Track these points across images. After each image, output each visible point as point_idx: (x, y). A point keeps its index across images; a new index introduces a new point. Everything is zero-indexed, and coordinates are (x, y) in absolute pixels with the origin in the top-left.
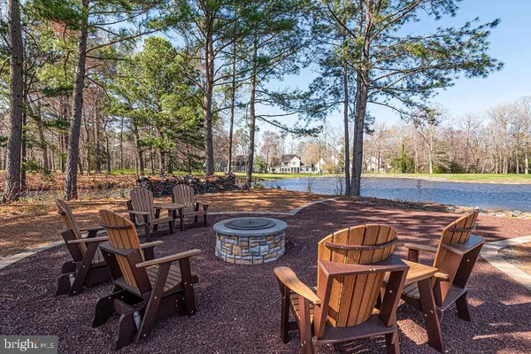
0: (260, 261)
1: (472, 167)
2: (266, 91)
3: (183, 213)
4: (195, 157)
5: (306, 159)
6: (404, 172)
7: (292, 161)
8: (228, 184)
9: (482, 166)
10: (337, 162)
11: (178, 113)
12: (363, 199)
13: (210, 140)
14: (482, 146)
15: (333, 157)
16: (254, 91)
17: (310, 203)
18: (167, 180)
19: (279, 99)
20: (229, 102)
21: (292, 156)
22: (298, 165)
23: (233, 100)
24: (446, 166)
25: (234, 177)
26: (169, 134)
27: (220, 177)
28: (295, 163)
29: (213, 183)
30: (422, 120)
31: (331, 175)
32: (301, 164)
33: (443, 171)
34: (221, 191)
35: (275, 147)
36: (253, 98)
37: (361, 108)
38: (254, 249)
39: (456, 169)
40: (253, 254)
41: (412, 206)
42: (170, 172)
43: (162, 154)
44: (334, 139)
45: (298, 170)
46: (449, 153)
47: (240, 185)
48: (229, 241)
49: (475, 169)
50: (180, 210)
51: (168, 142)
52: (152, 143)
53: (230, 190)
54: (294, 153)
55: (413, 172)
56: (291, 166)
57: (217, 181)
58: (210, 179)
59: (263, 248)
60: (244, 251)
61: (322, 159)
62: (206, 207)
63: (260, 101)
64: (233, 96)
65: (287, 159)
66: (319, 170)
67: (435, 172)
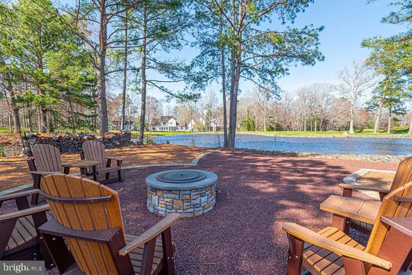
0: (201, 212)
1: (288, 126)
2: (154, 60)
3: (97, 170)
4: (81, 115)
5: (181, 120)
6: (249, 130)
7: (170, 121)
8: (124, 140)
9: (293, 126)
10: (204, 123)
11: (65, 72)
12: (238, 150)
13: (103, 99)
14: (293, 114)
15: (201, 119)
16: (144, 59)
17: (202, 155)
18: (60, 137)
19: (165, 68)
20: (122, 65)
21: (169, 118)
22: (174, 125)
23: (126, 64)
24: (274, 127)
25: (130, 134)
26: (52, 92)
27: (116, 134)
28: (172, 123)
29: (109, 139)
30: (271, 94)
31: (200, 133)
32: (177, 124)
33: (271, 129)
34: (117, 146)
35: (155, 108)
36: (144, 65)
37: (235, 80)
38: (196, 202)
39: (279, 128)
40: (195, 206)
41: (273, 154)
42: (52, 130)
43: (44, 112)
44: (202, 105)
45: (174, 129)
46: (276, 118)
47: (135, 141)
48: (169, 195)
49: (289, 128)
50: (94, 167)
51: (49, 100)
52: (31, 100)
53: (126, 146)
54: (170, 115)
55: (254, 130)
56: (169, 125)
57: (113, 138)
58: (106, 136)
59: (203, 199)
60: (185, 204)
61: (193, 121)
62: (119, 163)
63: (150, 67)
64: (126, 60)
65: (165, 119)
66: (190, 129)
67: (268, 130)
